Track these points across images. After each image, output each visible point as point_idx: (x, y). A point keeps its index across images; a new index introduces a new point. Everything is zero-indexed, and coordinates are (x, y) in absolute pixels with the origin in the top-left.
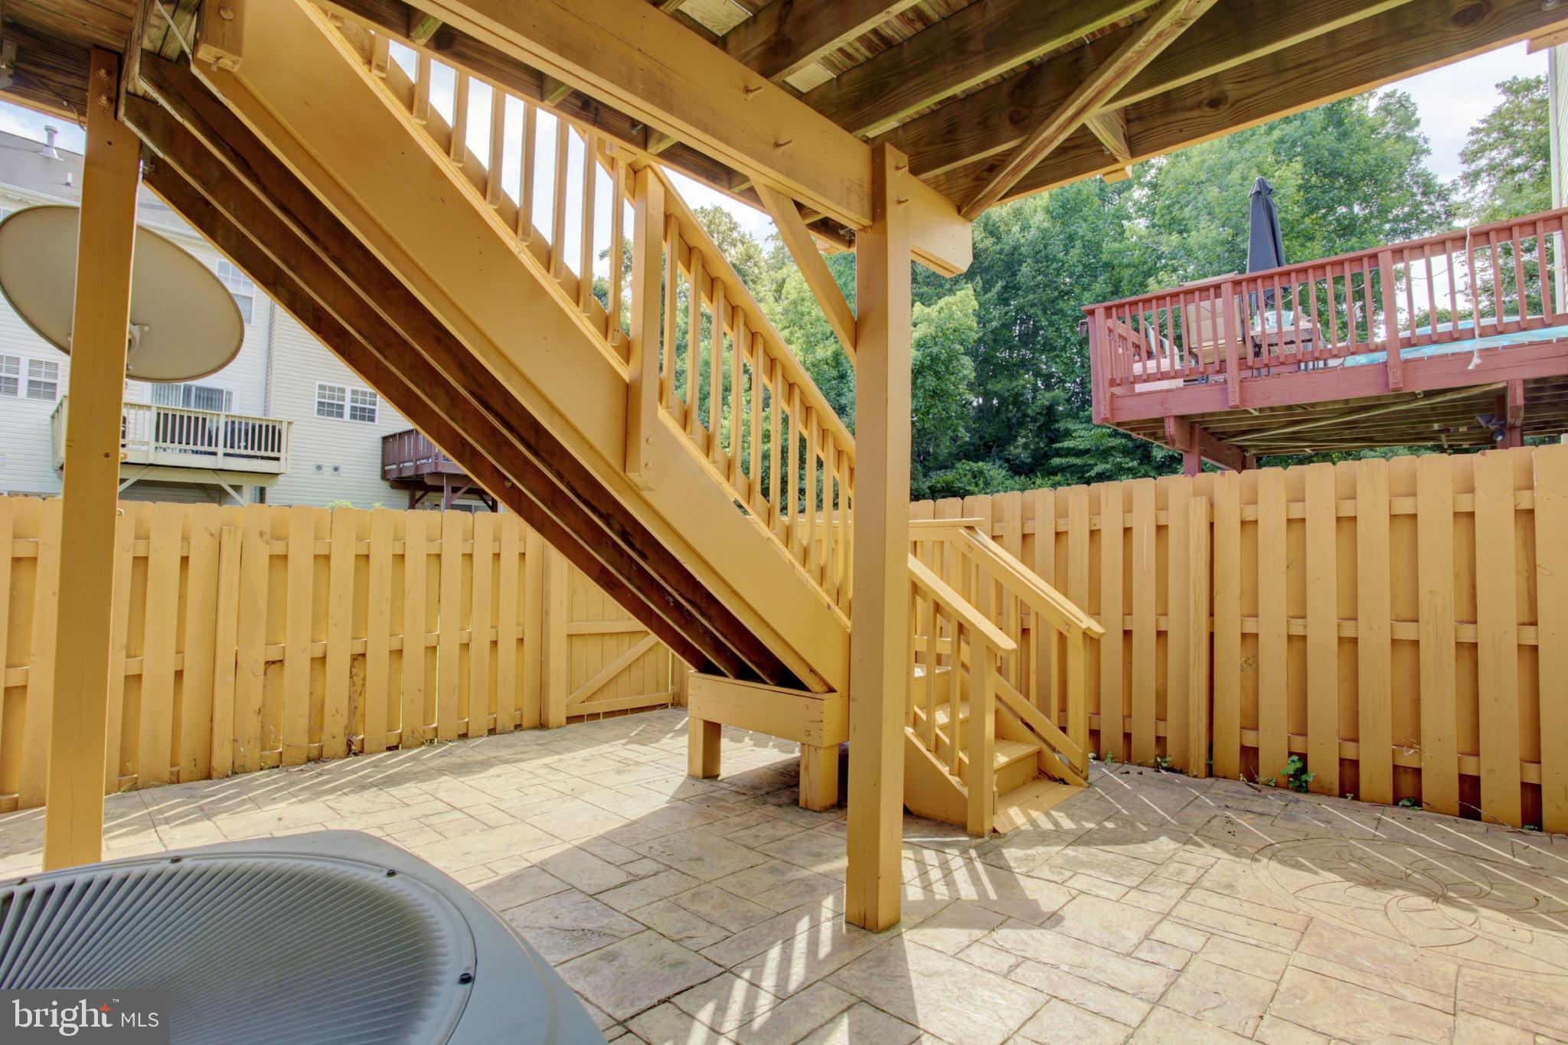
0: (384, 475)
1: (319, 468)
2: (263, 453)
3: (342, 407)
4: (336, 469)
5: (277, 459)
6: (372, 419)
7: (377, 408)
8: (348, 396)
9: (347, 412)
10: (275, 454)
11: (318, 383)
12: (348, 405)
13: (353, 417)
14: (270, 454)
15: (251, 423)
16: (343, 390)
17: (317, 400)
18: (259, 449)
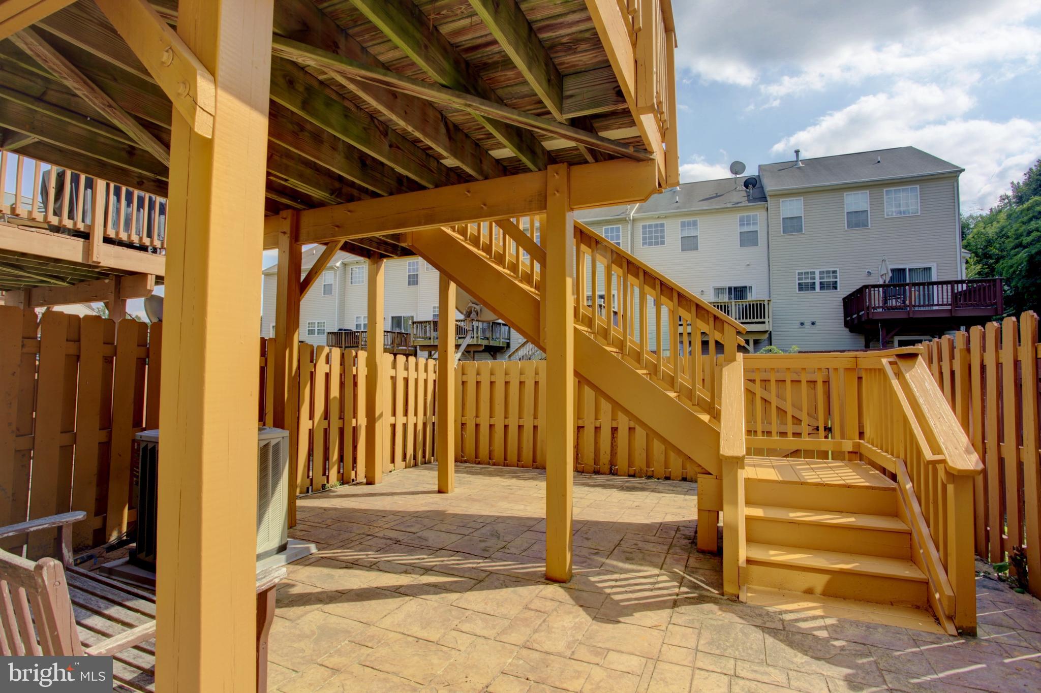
0: (846, 324)
1: (802, 324)
2: (755, 320)
3: (814, 283)
4: (813, 324)
5: (764, 323)
6: (835, 288)
7: (838, 280)
8: (817, 276)
9: (818, 286)
10: (762, 320)
11: (797, 271)
12: (817, 282)
13: (821, 288)
14: (759, 320)
15: (755, 303)
16: (814, 273)
17: (797, 282)
18: (754, 318)
